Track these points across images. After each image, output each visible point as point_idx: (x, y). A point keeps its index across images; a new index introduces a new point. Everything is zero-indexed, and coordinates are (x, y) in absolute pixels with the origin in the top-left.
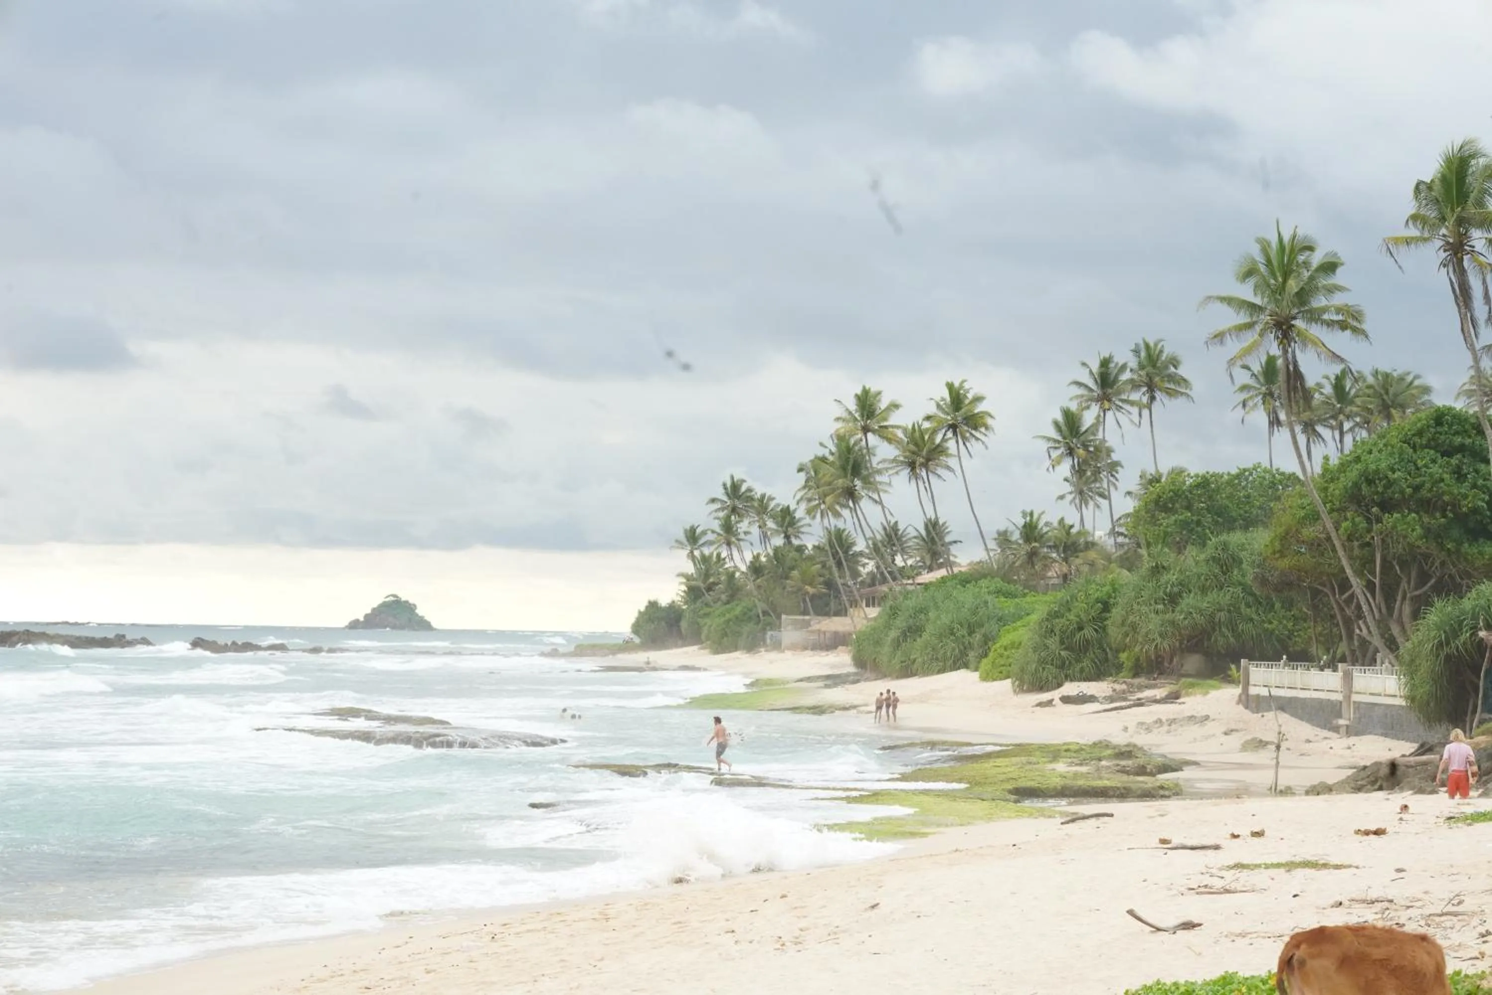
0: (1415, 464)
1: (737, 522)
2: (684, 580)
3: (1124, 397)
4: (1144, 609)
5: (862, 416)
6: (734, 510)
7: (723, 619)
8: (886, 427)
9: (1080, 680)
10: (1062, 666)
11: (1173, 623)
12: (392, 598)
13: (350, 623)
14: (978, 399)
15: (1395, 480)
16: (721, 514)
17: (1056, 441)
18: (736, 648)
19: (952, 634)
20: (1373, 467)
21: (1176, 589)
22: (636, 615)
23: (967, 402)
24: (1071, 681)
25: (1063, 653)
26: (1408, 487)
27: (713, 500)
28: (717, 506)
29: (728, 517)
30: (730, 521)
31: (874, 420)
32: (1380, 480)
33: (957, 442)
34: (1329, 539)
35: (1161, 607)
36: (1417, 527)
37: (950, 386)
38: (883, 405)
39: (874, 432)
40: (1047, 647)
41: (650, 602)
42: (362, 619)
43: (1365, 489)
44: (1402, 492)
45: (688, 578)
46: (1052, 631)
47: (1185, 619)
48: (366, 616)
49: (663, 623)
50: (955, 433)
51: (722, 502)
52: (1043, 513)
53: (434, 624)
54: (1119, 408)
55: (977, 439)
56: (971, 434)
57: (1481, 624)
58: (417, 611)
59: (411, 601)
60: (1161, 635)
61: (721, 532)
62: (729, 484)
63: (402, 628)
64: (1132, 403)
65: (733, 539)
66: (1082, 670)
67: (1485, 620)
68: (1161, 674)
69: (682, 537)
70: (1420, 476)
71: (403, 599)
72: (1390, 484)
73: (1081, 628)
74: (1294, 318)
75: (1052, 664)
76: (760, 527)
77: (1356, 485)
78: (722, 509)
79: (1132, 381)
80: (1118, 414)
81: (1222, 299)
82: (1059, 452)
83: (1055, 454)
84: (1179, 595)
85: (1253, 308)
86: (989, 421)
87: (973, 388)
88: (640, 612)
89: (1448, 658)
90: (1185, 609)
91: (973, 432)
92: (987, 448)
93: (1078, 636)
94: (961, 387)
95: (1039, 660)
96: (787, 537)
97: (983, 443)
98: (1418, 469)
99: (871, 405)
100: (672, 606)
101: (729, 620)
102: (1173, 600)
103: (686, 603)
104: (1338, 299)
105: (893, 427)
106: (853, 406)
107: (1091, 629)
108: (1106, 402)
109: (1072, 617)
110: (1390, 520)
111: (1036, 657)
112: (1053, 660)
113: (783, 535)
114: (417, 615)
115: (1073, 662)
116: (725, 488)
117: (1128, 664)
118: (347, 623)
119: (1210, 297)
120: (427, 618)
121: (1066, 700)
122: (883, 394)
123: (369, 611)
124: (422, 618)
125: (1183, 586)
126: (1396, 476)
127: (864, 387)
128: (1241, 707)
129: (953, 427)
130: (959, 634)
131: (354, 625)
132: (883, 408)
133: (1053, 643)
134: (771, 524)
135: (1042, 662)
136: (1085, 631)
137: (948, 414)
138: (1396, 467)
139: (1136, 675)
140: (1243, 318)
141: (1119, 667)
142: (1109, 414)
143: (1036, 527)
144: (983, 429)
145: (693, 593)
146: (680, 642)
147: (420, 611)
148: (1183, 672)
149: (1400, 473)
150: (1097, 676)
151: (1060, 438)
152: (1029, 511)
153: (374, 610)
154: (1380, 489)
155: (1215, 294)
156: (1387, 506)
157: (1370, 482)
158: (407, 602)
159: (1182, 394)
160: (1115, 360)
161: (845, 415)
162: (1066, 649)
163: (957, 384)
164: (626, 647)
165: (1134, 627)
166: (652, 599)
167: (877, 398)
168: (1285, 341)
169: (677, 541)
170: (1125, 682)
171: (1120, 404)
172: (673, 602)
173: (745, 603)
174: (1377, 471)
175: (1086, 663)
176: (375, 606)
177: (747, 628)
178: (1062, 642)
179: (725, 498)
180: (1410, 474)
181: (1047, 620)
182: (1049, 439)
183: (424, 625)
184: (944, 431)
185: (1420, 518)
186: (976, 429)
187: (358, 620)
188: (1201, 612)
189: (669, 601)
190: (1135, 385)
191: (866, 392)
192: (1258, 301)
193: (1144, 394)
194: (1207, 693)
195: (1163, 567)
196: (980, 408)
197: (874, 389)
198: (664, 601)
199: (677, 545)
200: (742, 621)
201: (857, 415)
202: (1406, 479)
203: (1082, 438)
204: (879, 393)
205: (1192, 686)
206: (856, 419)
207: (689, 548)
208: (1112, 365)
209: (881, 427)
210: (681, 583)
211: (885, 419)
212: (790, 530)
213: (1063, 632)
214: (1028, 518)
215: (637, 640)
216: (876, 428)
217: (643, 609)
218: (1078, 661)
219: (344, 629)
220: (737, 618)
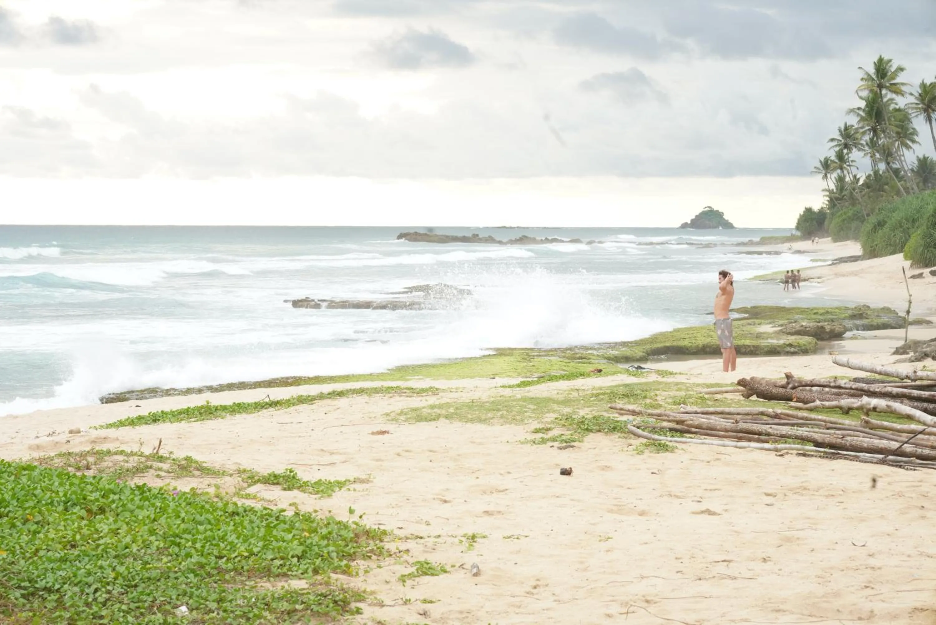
1: (847, 154)
2: (827, 193)
5: (877, 77)
6: (846, 146)
7: (841, 219)
8: (895, 84)
12: (708, 209)
13: (682, 225)
16: (837, 149)
18: (847, 238)
19: (901, 227)
22: (798, 217)
27: (832, 140)
28: (836, 143)
29: (841, 150)
30: (842, 152)
31: (886, 79)
38: (893, 69)
39: (887, 88)
40: (931, 235)
41: (806, 209)
42: (689, 222)
45: (831, 192)
48: (692, 220)
49: (815, 222)
51: (838, 140)
53: (735, 225)
58: (724, 217)
59: (720, 211)
61: (837, 161)
62: (843, 128)
63: (716, 227)
65: (845, 166)
69: (819, 165)
71: (715, 209)
75: (934, 248)
76: (871, 157)
78: (839, 145)
88: (800, 215)
95: (925, 245)
96: (888, 163)
99: (883, 70)
100: (821, 211)
101: (844, 220)
103: (828, 209)
105: (897, 84)
106: (872, 70)
111: (922, 242)
112: (934, 245)
113: (884, 162)
114: (724, 219)
116: (840, 130)
118: (680, 225)
120: (731, 221)
122: (893, 61)
123: (694, 217)
124: (727, 221)
127: (881, 56)
130: (905, 226)
131: (684, 226)
132: (893, 71)
133: (935, 233)
134: (878, 155)
145: (832, 202)
146: (826, 235)
147: (726, 217)
153: (697, 216)
158: (717, 211)
161: (866, 77)
164: (792, 239)
166: (808, 206)
167: (889, 65)
169: (815, 168)
172: (822, 208)
173: (858, 207)
176: (698, 214)
177: (854, 224)
179: (840, 138)
181: (933, 215)
183: (728, 226)
187: (686, 223)
189: (819, 207)
191: (881, 60)
197: (886, 58)
198: (816, 208)
199: (815, 170)
200: (853, 220)
201: (874, 77)
204: (890, 61)
206: (873, 79)
207: (824, 172)
209: (891, 84)
210: (824, 196)
211: (894, 79)
212: (889, 158)
215: (799, 233)
216: (888, 85)
217: (802, 213)
219: (677, 228)
220: (849, 218)
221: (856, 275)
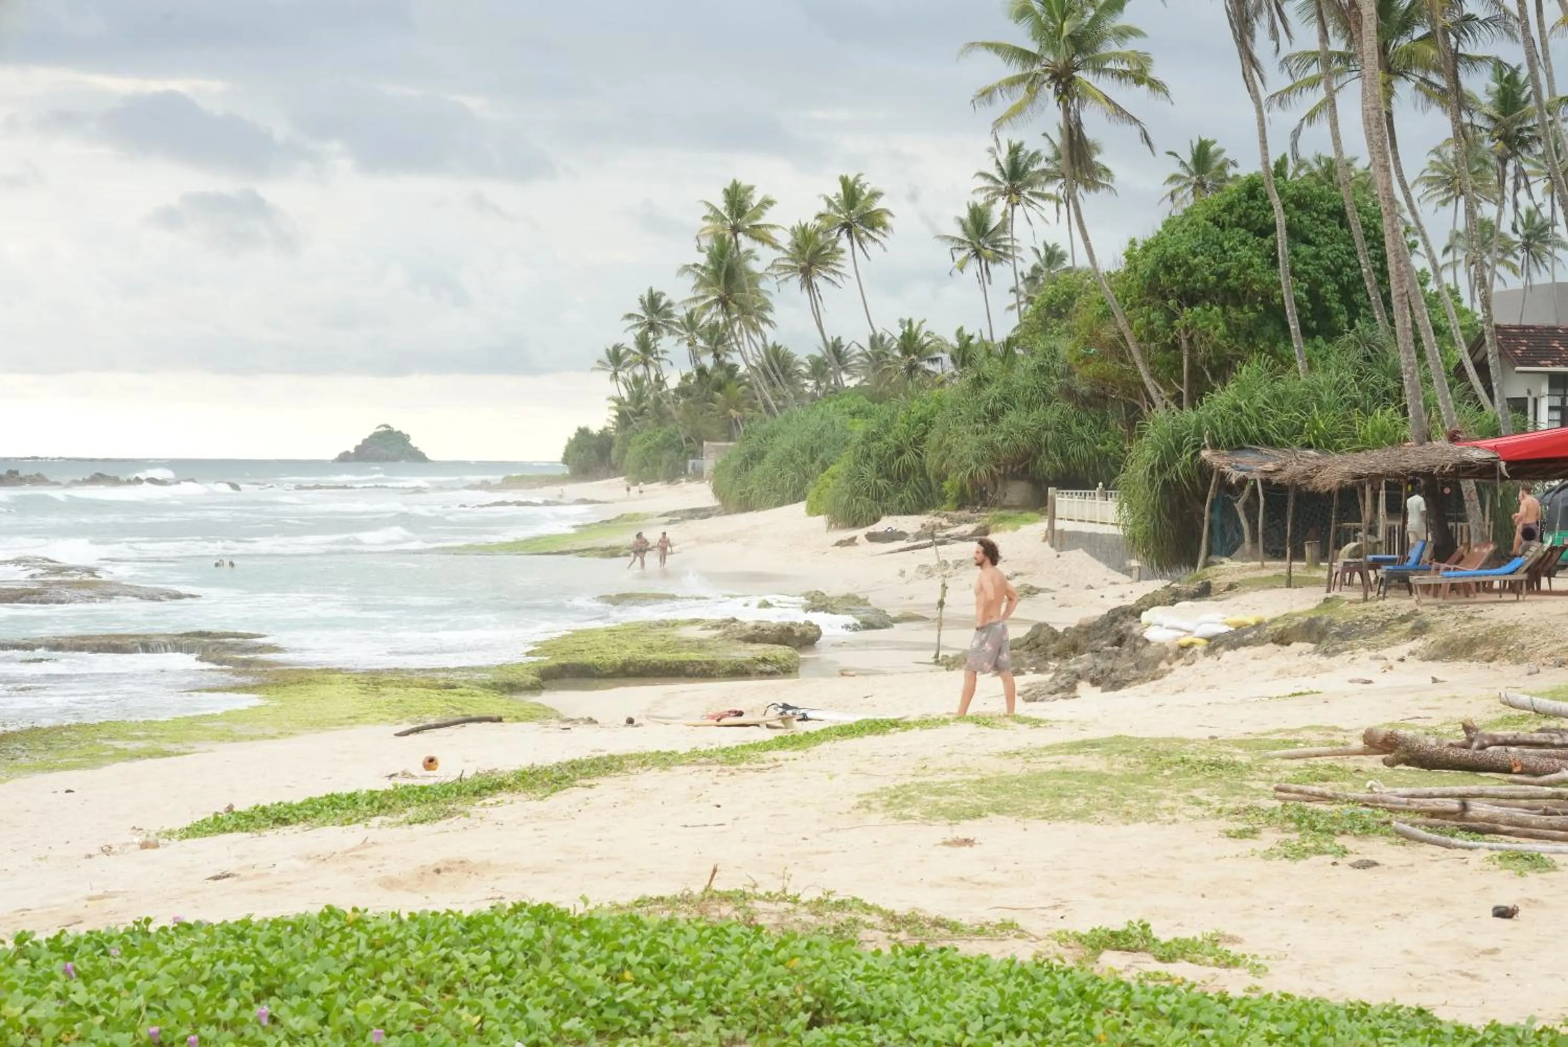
0: (1221, 246)
1: (655, 340)
2: (615, 405)
3: (1037, 189)
4: (962, 429)
5: (731, 214)
6: (652, 326)
7: (643, 446)
8: (759, 227)
9: (899, 514)
10: (878, 498)
11: (991, 446)
12: (384, 429)
13: (340, 455)
14: (875, 195)
15: (1196, 265)
16: (638, 331)
17: (963, 242)
18: (656, 479)
19: (793, 461)
20: (1171, 250)
21: (999, 405)
22: (566, 443)
23: (863, 198)
24: (890, 514)
25: (879, 482)
26: (1211, 274)
27: (630, 316)
28: (635, 321)
29: (644, 334)
30: (647, 338)
31: (744, 218)
32: (1180, 266)
33: (852, 243)
34: (1123, 338)
35: (981, 426)
36: (1220, 324)
37: (844, 181)
38: (755, 202)
39: (745, 232)
40: (862, 475)
41: (579, 429)
42: (352, 451)
43: (1164, 279)
44: (1205, 281)
45: (620, 401)
46: (869, 456)
47: (1004, 440)
48: (357, 448)
49: (594, 453)
50: (849, 234)
51: (639, 317)
52: (924, 321)
53: (430, 455)
54: (1029, 203)
55: (875, 240)
56: (868, 235)
57: (1206, 441)
58: (411, 442)
59: (405, 432)
60: (976, 460)
61: (638, 351)
62: (646, 299)
63: (395, 459)
64: (1044, 197)
65: (651, 359)
66: (902, 502)
67: (1211, 436)
68: (985, 505)
69: (605, 358)
70: (1226, 261)
71: (396, 429)
72: (1191, 271)
73: (900, 452)
74: (1077, 69)
75: (867, 496)
76: (690, 345)
77: (1154, 274)
78: (641, 325)
79: (1044, 172)
80: (1028, 209)
81: (988, 46)
82: (963, 254)
83: (960, 256)
84: (1002, 412)
85: (1027, 57)
86: (888, 220)
87: (870, 183)
88: (569, 439)
89: (1166, 483)
90: (1005, 428)
91: (871, 233)
92: (885, 249)
93: (897, 463)
94: (856, 180)
95: (852, 491)
96: (717, 356)
97: (881, 244)
98: (1225, 252)
99: (741, 202)
100: (604, 434)
101: (648, 449)
102: (994, 416)
103: (617, 430)
104: (1132, 45)
105: (763, 226)
106: (721, 203)
107: (912, 454)
108: (1014, 195)
109: (890, 440)
110: (1188, 315)
111: (848, 487)
112: (868, 491)
113: (712, 354)
114: (410, 446)
115: (892, 492)
116: (642, 301)
117: (952, 494)
118: (336, 456)
119: (973, 44)
120: (421, 449)
121: (872, 537)
122: (755, 189)
123: (360, 443)
124: (416, 448)
125: (1005, 399)
126: (1196, 261)
127: (735, 181)
128: (1047, 544)
129: (848, 227)
130: (799, 460)
131: (344, 458)
132: (755, 205)
133: (869, 471)
134: (700, 343)
135: (855, 493)
136: (905, 456)
137: (840, 212)
138: (1198, 250)
139: (960, 507)
140: (1015, 69)
141: (943, 498)
142: (1018, 209)
143: (916, 337)
144: (881, 229)
145: (624, 419)
146: (612, 473)
147: (413, 442)
148: (1005, 503)
149: (1201, 258)
150: (920, 508)
151: (966, 238)
152: (907, 319)
153: (365, 441)
154: (1180, 278)
155: (980, 40)
156: (1190, 298)
157: (1169, 269)
158: (399, 432)
159: (1103, 186)
160: (1026, 147)
161: (711, 214)
162: (883, 477)
163: (851, 178)
164: (556, 479)
165: (949, 449)
166: (582, 426)
167: (749, 194)
168: (1065, 97)
169: (599, 361)
170: (946, 515)
171: (1031, 198)
172: (605, 429)
173: (671, 427)
174: (1175, 256)
175: (906, 493)
176: (366, 437)
177: (666, 456)
178: (879, 470)
179: (642, 314)
180: (1214, 259)
181: (863, 443)
182: (953, 239)
183: (418, 457)
184: (837, 231)
185: (1224, 312)
186: (872, 228)
187: (348, 453)
188: (1024, 431)
189: (601, 428)
190: (1051, 177)
191: (735, 186)
192: (1034, 48)
193: (1061, 187)
194: (1016, 529)
195: (986, 380)
196: (878, 205)
197: (745, 182)
198: (595, 428)
199: (598, 366)
200: (663, 448)
201: (726, 214)
202: (1209, 265)
203: (990, 238)
204: (751, 188)
205: (1003, 519)
206: (724, 218)
207: (612, 368)
208: (1021, 153)
209: (754, 226)
210: (610, 408)
211: (757, 218)
212: (720, 347)
213: (880, 457)
214: (907, 328)
215: (567, 471)
216: (748, 227)
217: (572, 437)
218: (897, 491)
219: (333, 461)
220: (657, 444)
221: (732, 540)
